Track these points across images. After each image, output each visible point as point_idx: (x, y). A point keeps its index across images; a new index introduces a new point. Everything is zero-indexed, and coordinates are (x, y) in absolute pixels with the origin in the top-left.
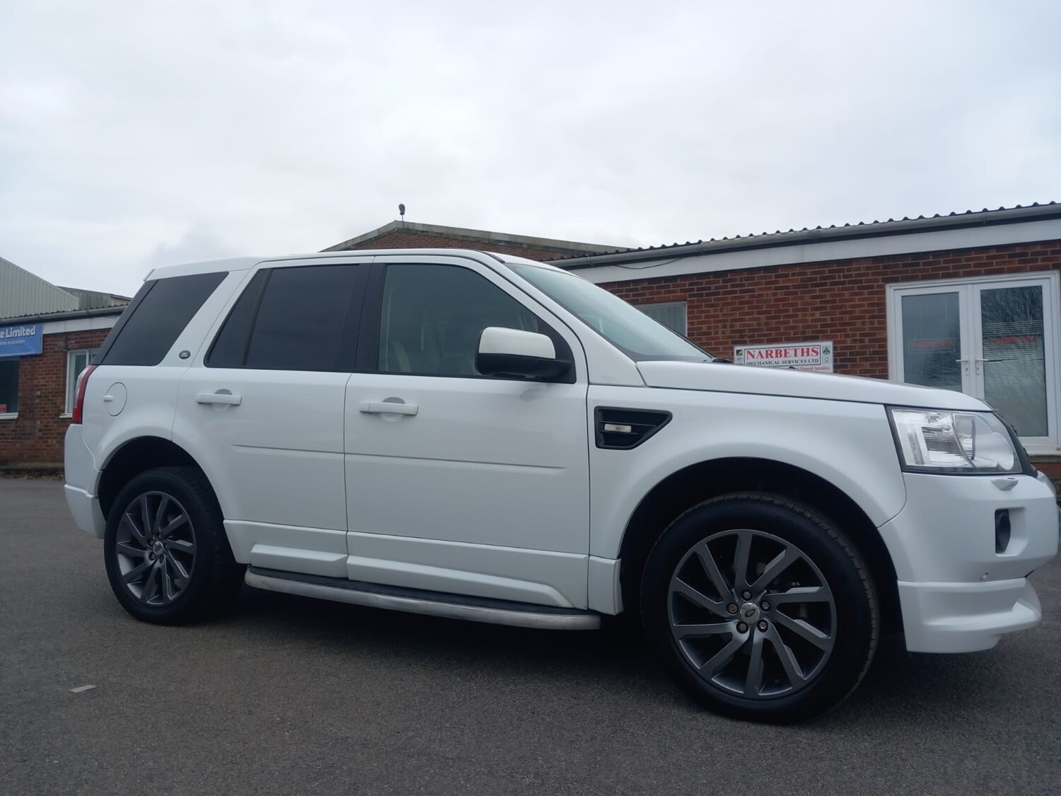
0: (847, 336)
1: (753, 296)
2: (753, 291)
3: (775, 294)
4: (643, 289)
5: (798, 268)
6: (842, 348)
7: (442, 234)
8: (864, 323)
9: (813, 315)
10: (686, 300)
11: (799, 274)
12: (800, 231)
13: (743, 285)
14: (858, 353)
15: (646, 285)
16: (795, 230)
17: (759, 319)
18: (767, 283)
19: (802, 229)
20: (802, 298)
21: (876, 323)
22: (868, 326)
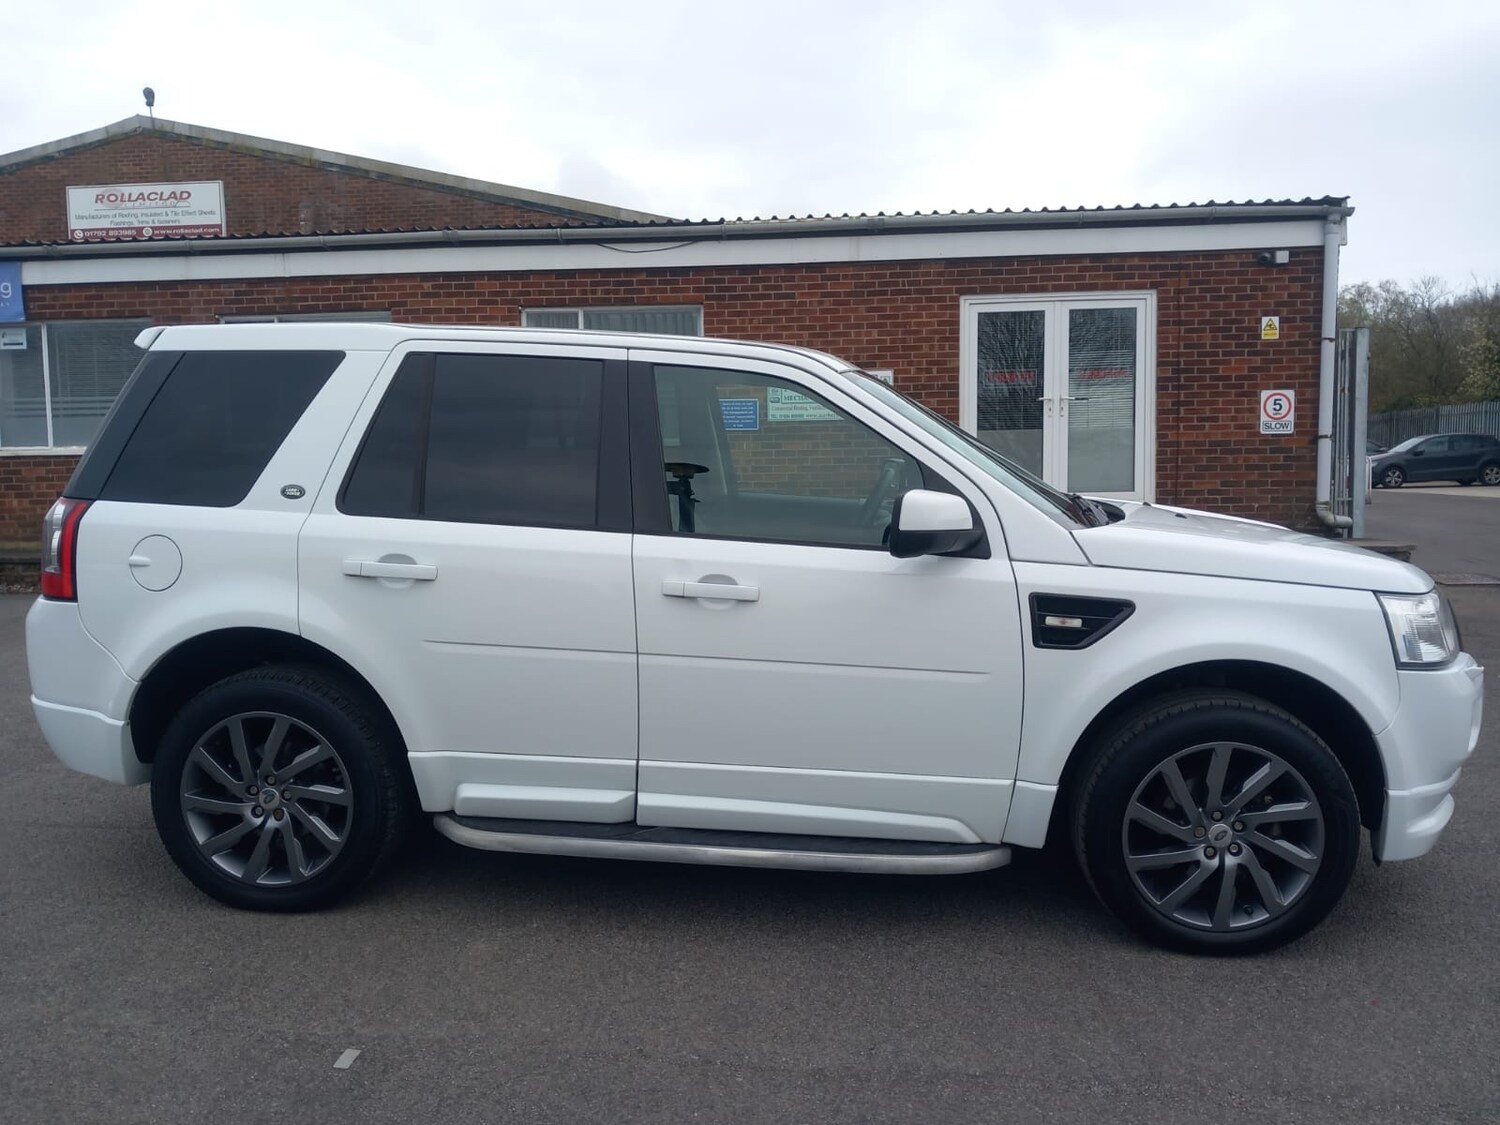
0: (910, 364)
1: (793, 304)
2: (792, 296)
3: (821, 303)
4: (640, 282)
5: (851, 269)
6: (904, 380)
7: (226, 144)
8: (932, 348)
9: (869, 334)
10: (702, 304)
11: (853, 277)
12: (858, 218)
13: (779, 287)
14: (924, 387)
15: (643, 277)
16: (850, 215)
17: (801, 336)
18: (810, 287)
19: (859, 214)
20: (855, 310)
21: (947, 347)
22: (936, 352)
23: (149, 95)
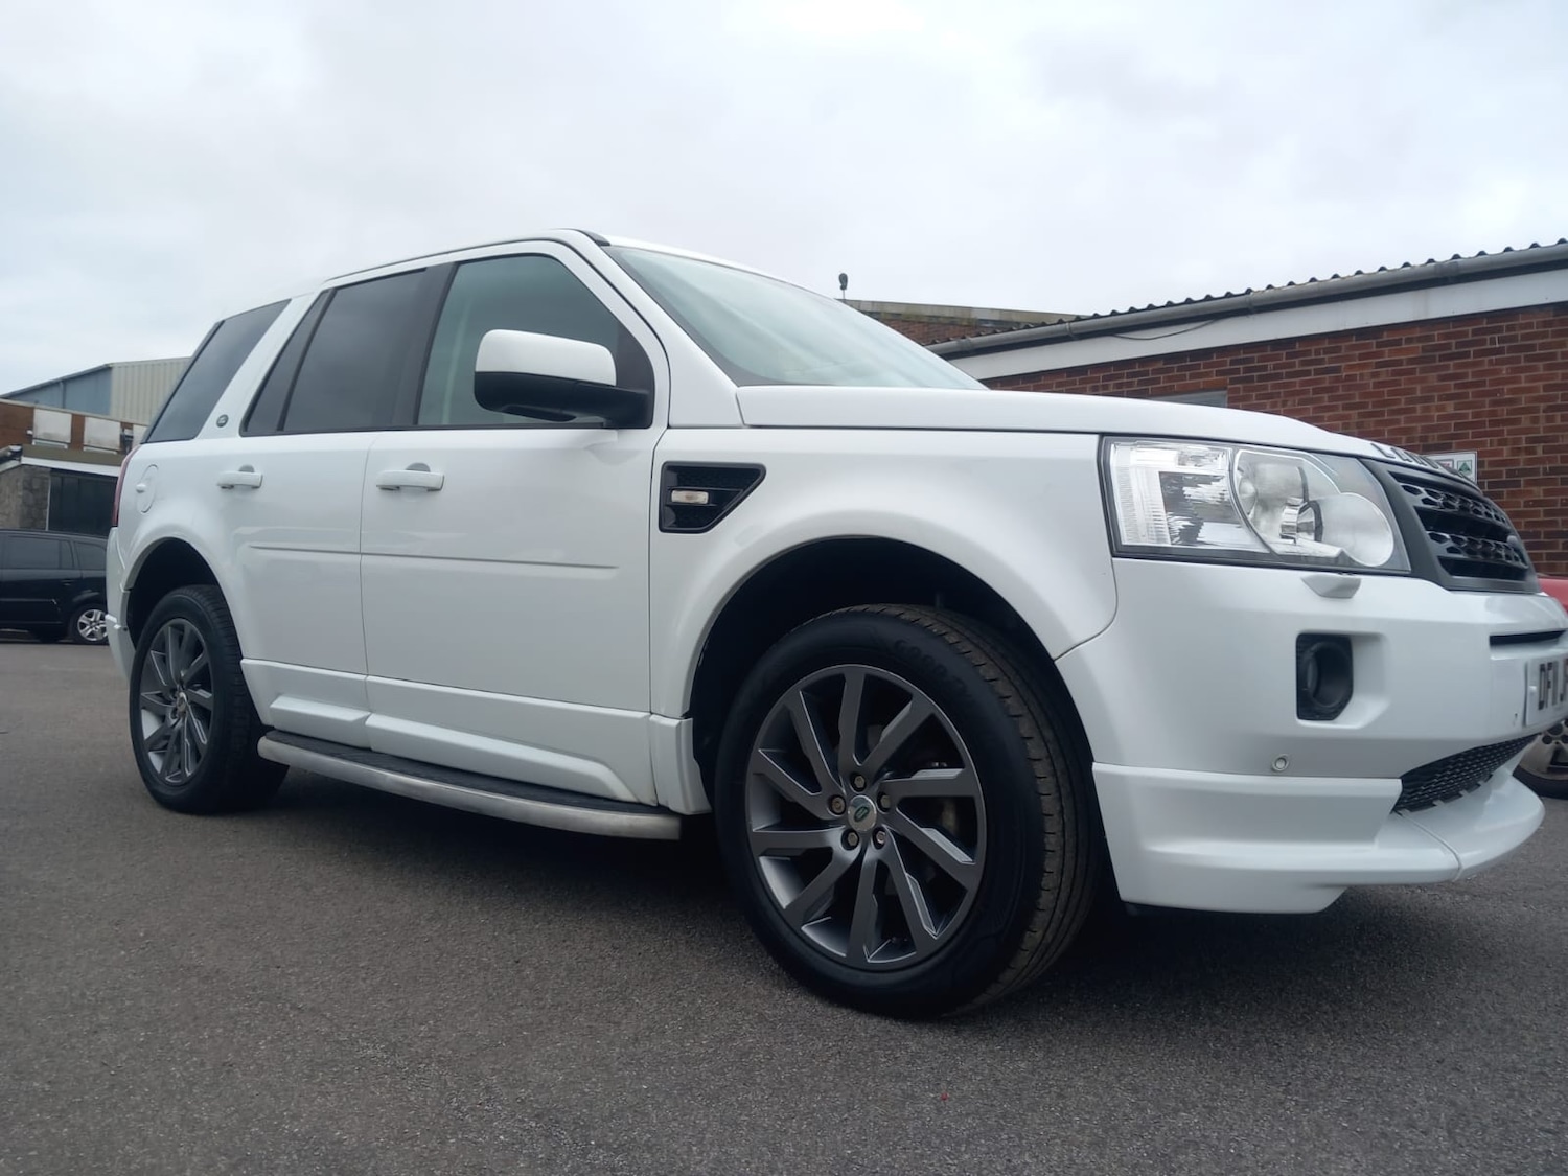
0: (1502, 443)
1: (1337, 379)
2: (1337, 370)
3: (1375, 375)
4: (1156, 371)
5: (1418, 329)
6: (1491, 464)
7: (900, 314)
8: (1535, 420)
9: (1441, 408)
10: (1225, 388)
11: (1419, 339)
12: (1421, 266)
13: (1321, 361)
14: (1524, 472)
15: (1160, 365)
16: (1412, 264)
17: (1347, 417)
18: (1361, 357)
19: (1426, 261)
20: (1423, 380)
21: (1558, 419)
22: (1542, 424)
23: (843, 279)
